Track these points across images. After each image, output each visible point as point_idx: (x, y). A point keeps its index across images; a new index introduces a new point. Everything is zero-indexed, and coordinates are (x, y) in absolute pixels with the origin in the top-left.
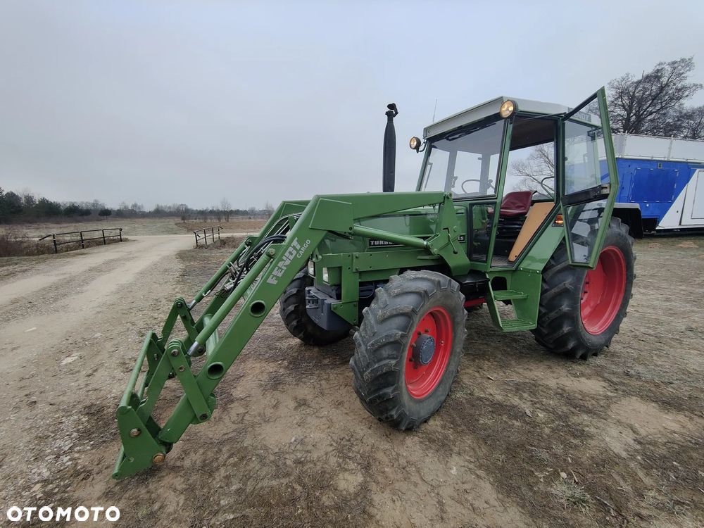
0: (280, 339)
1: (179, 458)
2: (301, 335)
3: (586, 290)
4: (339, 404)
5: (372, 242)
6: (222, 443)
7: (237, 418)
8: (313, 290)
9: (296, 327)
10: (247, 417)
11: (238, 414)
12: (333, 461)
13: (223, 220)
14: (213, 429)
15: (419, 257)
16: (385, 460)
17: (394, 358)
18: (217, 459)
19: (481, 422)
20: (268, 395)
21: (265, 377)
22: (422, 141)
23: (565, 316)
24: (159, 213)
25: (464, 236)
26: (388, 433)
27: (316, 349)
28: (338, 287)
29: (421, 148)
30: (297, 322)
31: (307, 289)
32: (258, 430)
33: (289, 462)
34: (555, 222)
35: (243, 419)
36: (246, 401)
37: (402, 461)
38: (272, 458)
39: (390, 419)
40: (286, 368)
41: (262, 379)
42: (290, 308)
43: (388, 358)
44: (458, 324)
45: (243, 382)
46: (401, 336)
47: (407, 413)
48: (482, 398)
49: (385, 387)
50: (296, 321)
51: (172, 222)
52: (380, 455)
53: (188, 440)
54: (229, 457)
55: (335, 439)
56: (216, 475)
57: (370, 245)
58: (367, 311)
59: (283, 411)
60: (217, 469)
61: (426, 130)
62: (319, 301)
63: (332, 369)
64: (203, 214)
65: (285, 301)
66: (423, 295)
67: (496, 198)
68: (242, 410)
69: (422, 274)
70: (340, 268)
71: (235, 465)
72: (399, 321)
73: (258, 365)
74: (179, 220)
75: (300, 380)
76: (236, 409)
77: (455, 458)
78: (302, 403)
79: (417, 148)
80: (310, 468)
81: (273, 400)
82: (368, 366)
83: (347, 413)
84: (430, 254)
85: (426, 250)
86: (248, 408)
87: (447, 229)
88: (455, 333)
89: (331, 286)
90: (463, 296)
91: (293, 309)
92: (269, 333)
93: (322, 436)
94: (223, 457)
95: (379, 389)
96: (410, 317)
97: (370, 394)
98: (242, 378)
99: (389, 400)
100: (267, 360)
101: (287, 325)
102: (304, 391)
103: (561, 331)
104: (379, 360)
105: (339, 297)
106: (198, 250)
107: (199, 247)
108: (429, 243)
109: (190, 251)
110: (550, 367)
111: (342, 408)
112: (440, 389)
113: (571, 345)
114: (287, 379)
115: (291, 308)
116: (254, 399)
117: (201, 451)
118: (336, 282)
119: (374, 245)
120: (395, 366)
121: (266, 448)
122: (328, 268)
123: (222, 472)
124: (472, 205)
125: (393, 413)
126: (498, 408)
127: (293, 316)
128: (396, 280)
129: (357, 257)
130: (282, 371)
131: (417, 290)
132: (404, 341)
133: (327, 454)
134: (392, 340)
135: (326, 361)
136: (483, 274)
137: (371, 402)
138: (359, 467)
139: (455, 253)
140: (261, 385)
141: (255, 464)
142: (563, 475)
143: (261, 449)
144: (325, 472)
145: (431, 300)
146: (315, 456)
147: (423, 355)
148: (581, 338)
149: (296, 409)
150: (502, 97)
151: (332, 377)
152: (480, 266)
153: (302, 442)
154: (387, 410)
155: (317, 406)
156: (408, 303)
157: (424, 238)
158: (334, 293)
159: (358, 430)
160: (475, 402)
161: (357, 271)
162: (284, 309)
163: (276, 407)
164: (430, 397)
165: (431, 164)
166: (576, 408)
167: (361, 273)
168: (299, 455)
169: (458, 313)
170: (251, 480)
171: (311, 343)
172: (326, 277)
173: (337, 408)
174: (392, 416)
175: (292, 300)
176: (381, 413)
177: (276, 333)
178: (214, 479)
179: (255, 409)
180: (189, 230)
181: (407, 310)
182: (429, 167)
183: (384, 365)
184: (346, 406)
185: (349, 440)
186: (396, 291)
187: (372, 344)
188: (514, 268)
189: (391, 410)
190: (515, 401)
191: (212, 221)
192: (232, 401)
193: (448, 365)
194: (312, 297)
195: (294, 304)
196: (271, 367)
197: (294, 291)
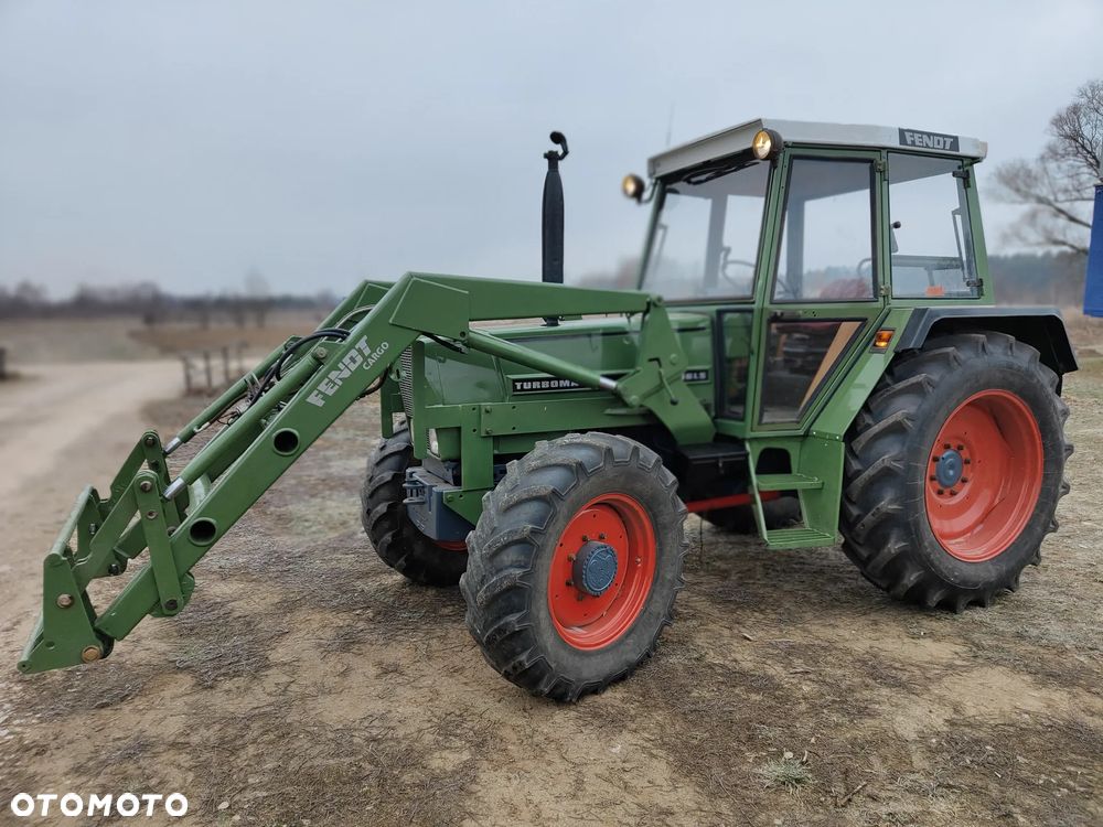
0: (364, 575)
1: (182, 734)
2: (402, 561)
3: (963, 476)
4: (456, 671)
5: (519, 386)
6: (251, 718)
7: (274, 689)
8: (417, 473)
9: (390, 547)
10: (293, 687)
11: (277, 684)
12: (428, 738)
13: (251, 324)
14: (236, 701)
15: (609, 411)
16: (513, 737)
17: (520, 567)
18: (243, 736)
19: (694, 694)
20: (333, 659)
21: (329, 634)
22: (648, 182)
23: (888, 521)
24: (87, 307)
25: (706, 371)
26: (528, 707)
27: (431, 592)
28: (455, 462)
29: (646, 195)
30: (393, 536)
31: (409, 471)
32: (310, 704)
33: (356, 740)
34: (875, 345)
35: (286, 690)
36: (292, 667)
37: (538, 738)
38: (331, 735)
39: (519, 670)
40: (370, 620)
41: (323, 636)
42: (379, 508)
43: (511, 566)
44: (665, 527)
45: (288, 641)
46: (532, 532)
47: (553, 666)
48: (715, 664)
49: (507, 614)
50: (390, 533)
51: (121, 328)
52: (506, 732)
53: (195, 714)
54: (262, 734)
55: (438, 714)
56: (242, 753)
57: (515, 389)
58: (488, 497)
59: (356, 679)
60: (244, 746)
61: (654, 162)
62: (426, 490)
63: (455, 621)
64: (200, 308)
65: (371, 496)
66: (578, 469)
67: (753, 303)
68: (285, 679)
69: (587, 438)
70: (459, 429)
71: (271, 742)
72: (532, 509)
73: (318, 617)
74: (137, 324)
75: (393, 638)
76: (275, 677)
77: (627, 736)
78: (387, 670)
79: (638, 194)
80: (391, 747)
81: (339, 666)
82: (482, 583)
83: (466, 684)
84: (625, 405)
85: (616, 398)
86: (296, 676)
87: (657, 360)
88: (661, 544)
89: (444, 461)
90: (672, 478)
91: (385, 510)
92: (344, 566)
93: (416, 710)
94: (250, 736)
95: (499, 618)
96: (548, 503)
97: (486, 628)
98: (287, 636)
99: (515, 635)
100: (336, 609)
101: (375, 542)
102: (397, 653)
103: (886, 550)
104: (499, 571)
105: (457, 481)
106: (192, 401)
107: (193, 392)
108: (620, 386)
109: (170, 403)
110: (875, 623)
111: (461, 677)
112: (630, 641)
113: (911, 578)
114: (369, 637)
115: (382, 508)
116: (307, 664)
117: (217, 727)
118: (453, 455)
119: (522, 389)
120: (521, 578)
121: (322, 725)
122: (437, 430)
123: (251, 750)
124: (720, 313)
125: (523, 657)
126: (735, 677)
127: (386, 525)
128: (542, 446)
129: (487, 412)
130: (361, 625)
131: (566, 462)
132: (539, 541)
133: (420, 731)
134: (516, 538)
135: (446, 611)
136: (739, 443)
137: (490, 640)
138: (468, 745)
139: (674, 403)
140: (320, 646)
141: (302, 742)
142: (789, 755)
143: (314, 725)
144: (412, 750)
145: (592, 479)
146: (401, 733)
147: (589, 575)
148: (932, 564)
149: (378, 677)
150: (760, 120)
151: (452, 634)
152: (733, 428)
153: (382, 717)
154: (514, 654)
155: (418, 674)
156: (548, 481)
157: (613, 377)
158: (449, 474)
159: (479, 702)
160: (699, 669)
161: (488, 436)
162: (368, 512)
163: (344, 674)
164: (606, 650)
165: (665, 228)
166: (875, 679)
167: (497, 439)
168: (375, 732)
169: (662, 507)
170: (296, 758)
171: (422, 578)
172: (435, 445)
173: (451, 677)
174: (521, 663)
175: (383, 493)
176: (507, 659)
177: (357, 566)
178: (239, 757)
179: (307, 678)
180: (167, 349)
181: (543, 492)
182: (660, 233)
183: (505, 577)
184: (467, 673)
185: (461, 715)
186: (533, 464)
187: (490, 546)
188: (801, 432)
189: (522, 652)
190: (776, 670)
191: (221, 326)
192: (268, 667)
193: (648, 601)
194: (415, 482)
195: (388, 500)
196: (342, 620)
197: (388, 476)
